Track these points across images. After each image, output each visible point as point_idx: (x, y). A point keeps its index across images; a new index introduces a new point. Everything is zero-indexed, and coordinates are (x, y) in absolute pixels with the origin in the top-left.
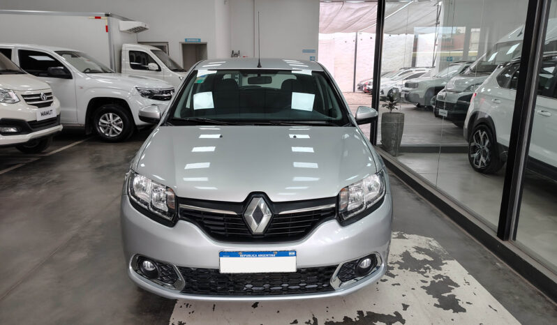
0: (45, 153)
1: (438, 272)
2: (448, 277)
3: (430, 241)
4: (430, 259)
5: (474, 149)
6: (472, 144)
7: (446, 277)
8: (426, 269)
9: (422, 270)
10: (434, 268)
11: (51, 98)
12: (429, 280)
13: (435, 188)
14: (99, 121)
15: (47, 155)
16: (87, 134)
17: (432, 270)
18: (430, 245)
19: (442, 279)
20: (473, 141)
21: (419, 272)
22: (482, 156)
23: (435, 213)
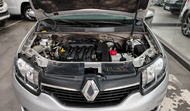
0: (5, 26)
1: (180, 98)
2: (186, 102)
3: (172, 77)
4: (174, 89)
5: (185, 26)
6: (184, 24)
7: (184, 101)
8: (174, 95)
9: (172, 96)
10: (178, 95)
11: (2, 3)
12: (177, 103)
13: (171, 47)
14: (26, 12)
15: (5, 27)
16: (22, 18)
17: (177, 96)
18: (173, 79)
19: (183, 103)
20: (185, 23)
21: (171, 98)
22: (188, 29)
23: (172, 59)
